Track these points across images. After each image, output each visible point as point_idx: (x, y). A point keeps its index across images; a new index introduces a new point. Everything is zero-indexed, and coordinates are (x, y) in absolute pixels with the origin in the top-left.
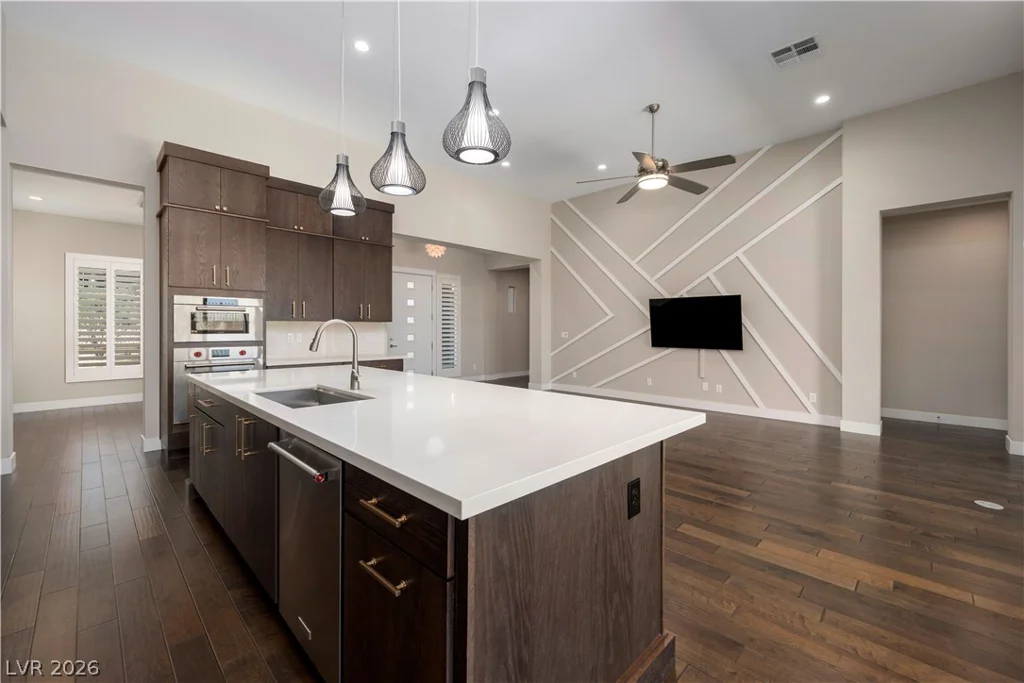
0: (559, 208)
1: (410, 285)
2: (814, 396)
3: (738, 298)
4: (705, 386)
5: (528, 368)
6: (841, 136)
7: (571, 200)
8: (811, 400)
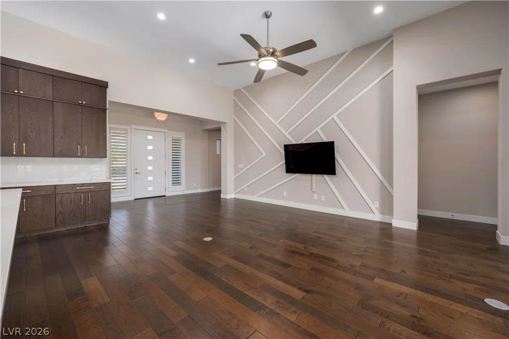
0: (237, 93)
1: (150, 137)
2: (377, 204)
3: (333, 143)
4: (315, 197)
5: (220, 186)
6: (392, 41)
7: (244, 88)
8: (375, 205)
